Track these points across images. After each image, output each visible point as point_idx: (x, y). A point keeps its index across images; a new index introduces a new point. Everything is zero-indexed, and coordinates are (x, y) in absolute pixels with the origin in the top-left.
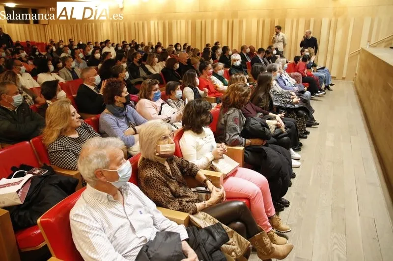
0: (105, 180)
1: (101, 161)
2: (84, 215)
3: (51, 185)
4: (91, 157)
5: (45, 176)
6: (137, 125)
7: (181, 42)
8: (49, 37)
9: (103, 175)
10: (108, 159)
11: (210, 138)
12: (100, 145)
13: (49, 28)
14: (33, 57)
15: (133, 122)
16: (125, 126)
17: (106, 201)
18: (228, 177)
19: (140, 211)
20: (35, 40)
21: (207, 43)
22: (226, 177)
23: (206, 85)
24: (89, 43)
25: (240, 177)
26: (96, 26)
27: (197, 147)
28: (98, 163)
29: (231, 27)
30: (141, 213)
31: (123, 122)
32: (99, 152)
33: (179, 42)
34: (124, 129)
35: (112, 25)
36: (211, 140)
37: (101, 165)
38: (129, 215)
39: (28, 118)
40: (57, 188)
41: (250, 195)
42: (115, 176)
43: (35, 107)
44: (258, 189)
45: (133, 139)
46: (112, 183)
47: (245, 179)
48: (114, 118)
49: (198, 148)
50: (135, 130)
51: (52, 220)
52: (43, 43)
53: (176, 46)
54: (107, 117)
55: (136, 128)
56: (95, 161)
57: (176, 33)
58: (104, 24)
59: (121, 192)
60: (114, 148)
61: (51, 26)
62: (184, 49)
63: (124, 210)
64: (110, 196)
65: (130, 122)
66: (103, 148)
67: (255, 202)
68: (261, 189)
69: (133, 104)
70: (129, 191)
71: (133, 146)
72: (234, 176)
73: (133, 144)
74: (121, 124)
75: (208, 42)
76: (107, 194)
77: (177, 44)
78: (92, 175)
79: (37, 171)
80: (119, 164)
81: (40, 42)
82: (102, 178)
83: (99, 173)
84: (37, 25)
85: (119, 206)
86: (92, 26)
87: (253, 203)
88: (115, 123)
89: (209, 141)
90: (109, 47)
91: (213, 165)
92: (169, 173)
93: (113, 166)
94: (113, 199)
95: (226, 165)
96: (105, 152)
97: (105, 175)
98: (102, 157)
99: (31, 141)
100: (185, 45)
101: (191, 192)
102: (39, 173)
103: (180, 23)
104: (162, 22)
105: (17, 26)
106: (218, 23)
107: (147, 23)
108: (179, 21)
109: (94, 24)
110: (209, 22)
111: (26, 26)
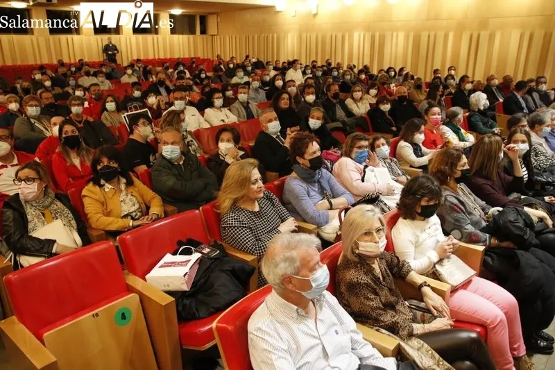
0: (294, 289)
1: (290, 265)
2: (267, 330)
3: (223, 271)
4: (278, 259)
5: (216, 259)
6: (334, 197)
7: (395, 65)
8: (218, 51)
9: (291, 282)
10: (298, 264)
11: (436, 230)
12: (289, 244)
13: (219, 40)
14: (198, 81)
15: (329, 192)
16: (319, 197)
17: (295, 315)
18: (457, 289)
19: (336, 331)
20: (200, 55)
21: (435, 68)
22: (454, 290)
23: (433, 139)
24: (267, 63)
25: (475, 292)
26: (278, 39)
27: (417, 242)
28: (286, 268)
29: (475, 44)
30: (337, 333)
31: (315, 191)
32: (288, 254)
33: (392, 66)
34: (316, 200)
35: (300, 37)
36: (437, 232)
37: (290, 271)
38: (322, 335)
39: (195, 173)
40: (230, 276)
41: (488, 322)
42: (307, 285)
43: (203, 157)
44: (501, 315)
45: (327, 217)
46: (303, 293)
47: (482, 296)
48: (304, 185)
49: (417, 245)
50: (330, 203)
51: (230, 328)
52: (210, 59)
53: (388, 71)
54: (294, 183)
55: (332, 200)
56: (282, 265)
57: (389, 51)
58: (290, 36)
59: (314, 303)
60: (306, 248)
61: (220, 38)
62: (400, 75)
63: (316, 328)
64: (300, 310)
65: (325, 192)
66: (293, 249)
67: (496, 333)
68: (506, 314)
69: (329, 164)
70: (324, 303)
71: (326, 226)
72: (465, 289)
73: (327, 222)
74: (312, 193)
75: (437, 66)
76: (296, 307)
77: (390, 68)
78: (278, 281)
79: (206, 250)
80: (312, 270)
81: (206, 58)
82: (290, 287)
83: (286, 280)
84: (204, 36)
85: (311, 322)
86: (273, 37)
87: (491, 335)
88: (305, 193)
89: (434, 234)
90: (296, 70)
91: (437, 270)
92: (379, 278)
93: (304, 272)
94: (303, 313)
95: (455, 271)
96: (294, 254)
97: (293, 282)
98: (290, 260)
99: (201, 208)
100: (402, 70)
101: (404, 306)
102: (209, 253)
103: (397, 36)
104: (370, 34)
105: (181, 36)
106: (455, 36)
107: (349, 36)
108: (395, 34)
109: (275, 35)
110: (441, 34)
111: (191, 37)
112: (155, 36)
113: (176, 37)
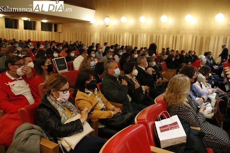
8: (62, 39)
26: (90, 35)
29: (175, 40)
35: (100, 34)
58: (96, 34)
61: (63, 34)
84: (56, 32)
86: (88, 34)
103: (143, 35)
104: (132, 34)
105: (46, 32)
106: (167, 36)
107: (122, 34)
108: (142, 35)
109: (89, 33)
110: (161, 36)
111: (50, 32)
112: (34, 31)
113: (44, 32)
